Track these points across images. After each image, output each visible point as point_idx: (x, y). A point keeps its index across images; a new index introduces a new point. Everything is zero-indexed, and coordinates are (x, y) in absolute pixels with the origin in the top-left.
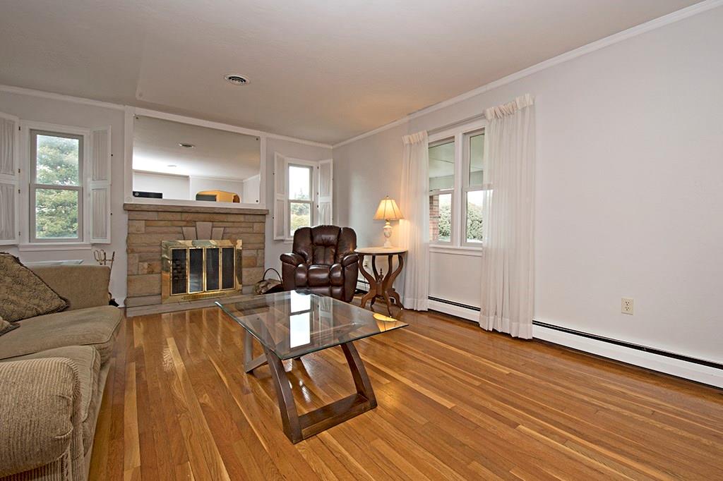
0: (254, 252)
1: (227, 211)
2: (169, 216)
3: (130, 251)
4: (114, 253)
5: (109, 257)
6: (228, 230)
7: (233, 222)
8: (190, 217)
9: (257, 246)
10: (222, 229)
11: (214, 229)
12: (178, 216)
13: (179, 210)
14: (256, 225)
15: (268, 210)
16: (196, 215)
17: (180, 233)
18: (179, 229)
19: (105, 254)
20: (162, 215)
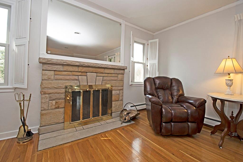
0: (118, 92)
1: (105, 66)
2: (70, 68)
3: (43, 93)
4: (31, 95)
5: (27, 98)
6: (105, 78)
7: (108, 73)
8: (84, 69)
9: (120, 88)
10: (102, 77)
11: (97, 77)
12: (76, 69)
13: (78, 64)
14: (119, 76)
15: (127, 67)
16: (87, 69)
17: (77, 80)
18: (76, 77)
19: (24, 95)
20: (66, 68)
